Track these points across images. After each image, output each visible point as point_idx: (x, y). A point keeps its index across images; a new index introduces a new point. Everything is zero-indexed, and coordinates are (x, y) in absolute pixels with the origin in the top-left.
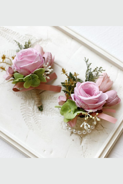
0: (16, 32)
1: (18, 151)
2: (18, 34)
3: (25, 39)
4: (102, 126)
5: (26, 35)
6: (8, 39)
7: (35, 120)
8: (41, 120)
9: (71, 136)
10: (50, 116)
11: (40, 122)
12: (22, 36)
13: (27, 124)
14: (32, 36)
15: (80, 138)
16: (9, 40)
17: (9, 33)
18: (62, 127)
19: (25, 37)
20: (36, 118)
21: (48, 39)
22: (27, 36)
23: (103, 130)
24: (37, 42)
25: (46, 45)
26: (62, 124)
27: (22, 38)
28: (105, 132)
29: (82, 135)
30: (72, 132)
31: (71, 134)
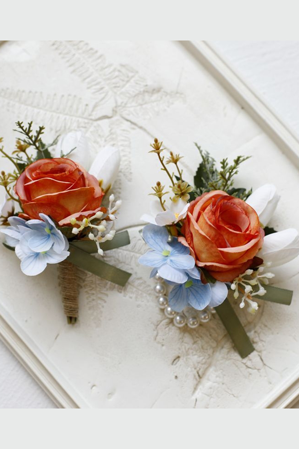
0: (96, 52)
1: (24, 368)
2: (101, 56)
3: (116, 77)
4: (262, 360)
5: (122, 66)
6: (71, 66)
9: (174, 366)
10: (131, 298)
11: (103, 307)
12: (110, 65)
14: (137, 72)
15: (195, 376)
16: (72, 68)
17: (78, 49)
18: (157, 335)
19: (119, 71)
20: (93, 294)
21: (177, 93)
22: (123, 70)
23: (261, 371)
24: (147, 92)
25: (168, 107)
26: (159, 326)
27: (110, 73)
28: (265, 376)
29: (202, 370)
30: (180, 355)
31: (175, 360)
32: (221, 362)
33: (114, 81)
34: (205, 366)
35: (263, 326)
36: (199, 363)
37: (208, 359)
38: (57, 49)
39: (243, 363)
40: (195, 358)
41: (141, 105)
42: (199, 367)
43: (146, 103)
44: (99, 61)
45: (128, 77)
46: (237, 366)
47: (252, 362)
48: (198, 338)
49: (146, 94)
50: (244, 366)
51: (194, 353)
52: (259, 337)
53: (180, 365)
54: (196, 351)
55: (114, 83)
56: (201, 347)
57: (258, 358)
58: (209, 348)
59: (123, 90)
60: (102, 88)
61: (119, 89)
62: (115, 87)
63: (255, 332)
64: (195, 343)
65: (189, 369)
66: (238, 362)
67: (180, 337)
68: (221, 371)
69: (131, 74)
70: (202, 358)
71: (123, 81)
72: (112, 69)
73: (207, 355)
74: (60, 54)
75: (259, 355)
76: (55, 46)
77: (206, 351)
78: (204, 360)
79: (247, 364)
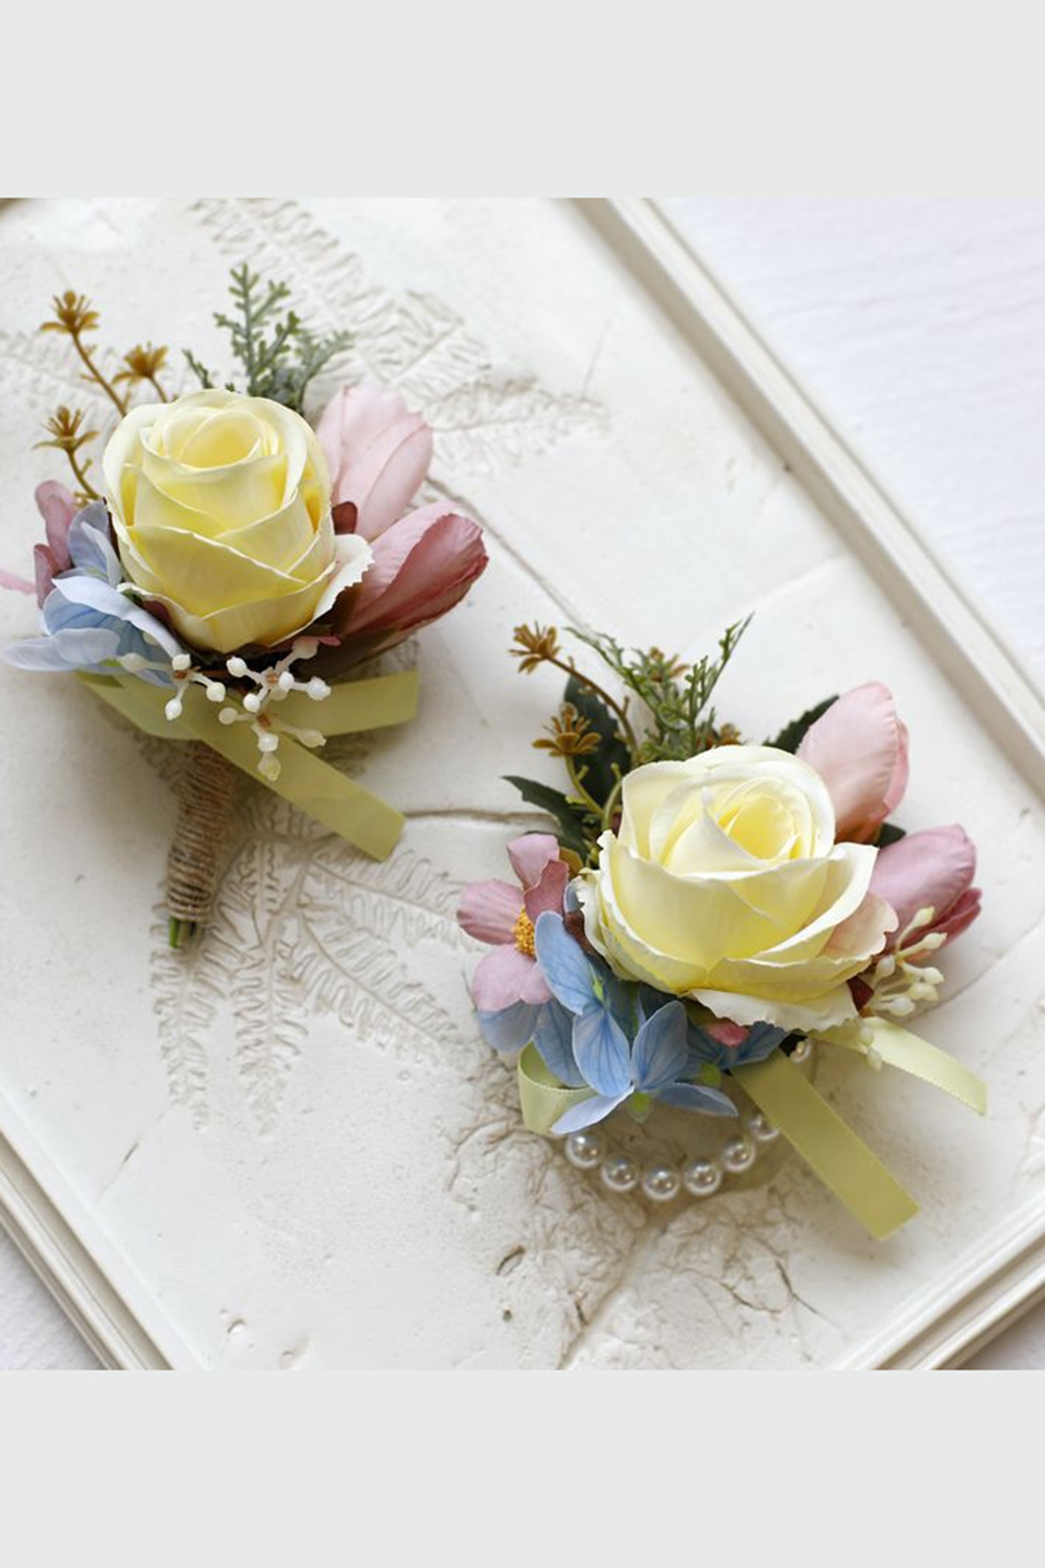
0: (335, 243)
2: (349, 258)
3: (393, 329)
4: (786, 1281)
5: (414, 295)
7: (248, 1039)
8: (297, 1052)
9: (502, 1280)
10: (381, 1045)
11: (288, 1067)
12: (377, 291)
13: (166, 1050)
14: (460, 321)
15: (567, 1316)
17: (277, 228)
18: (455, 1176)
19: (403, 312)
20: (260, 1024)
21: (584, 400)
22: (417, 310)
23: (780, 1316)
24: (487, 386)
25: (552, 441)
26: (463, 1146)
27: (375, 315)
28: (794, 1335)
29: (591, 1298)
30: (524, 1244)
31: (507, 1259)
32: (655, 1276)
33: (383, 341)
34: (605, 1287)
35: (797, 1174)
36: (584, 1274)
37: (614, 1264)
38: (206, 221)
39: (725, 1285)
40: (573, 1259)
41: (465, 428)
42: (581, 1287)
43: (480, 423)
44: (341, 273)
45: (430, 334)
46: (705, 1295)
47: (754, 1286)
48: (590, 1193)
49: (484, 395)
50: (730, 1298)
51: (573, 1241)
52: (783, 1205)
53: (524, 1277)
54: (580, 1235)
55: (382, 350)
56: (594, 1224)
57: (776, 1276)
58: (620, 1229)
59: (411, 373)
61: (398, 368)
62: (385, 362)
63: (772, 1191)
64: (576, 1208)
65: (552, 1292)
66: (709, 1281)
67: (530, 1186)
68: (654, 1306)
69: (439, 327)
70: (594, 1260)
71: (413, 344)
72: (380, 301)
73: (611, 1251)
74: (217, 238)
75: (779, 1266)
76: (203, 213)
77: (610, 1238)
78: (601, 1269)
79: (736, 1291)
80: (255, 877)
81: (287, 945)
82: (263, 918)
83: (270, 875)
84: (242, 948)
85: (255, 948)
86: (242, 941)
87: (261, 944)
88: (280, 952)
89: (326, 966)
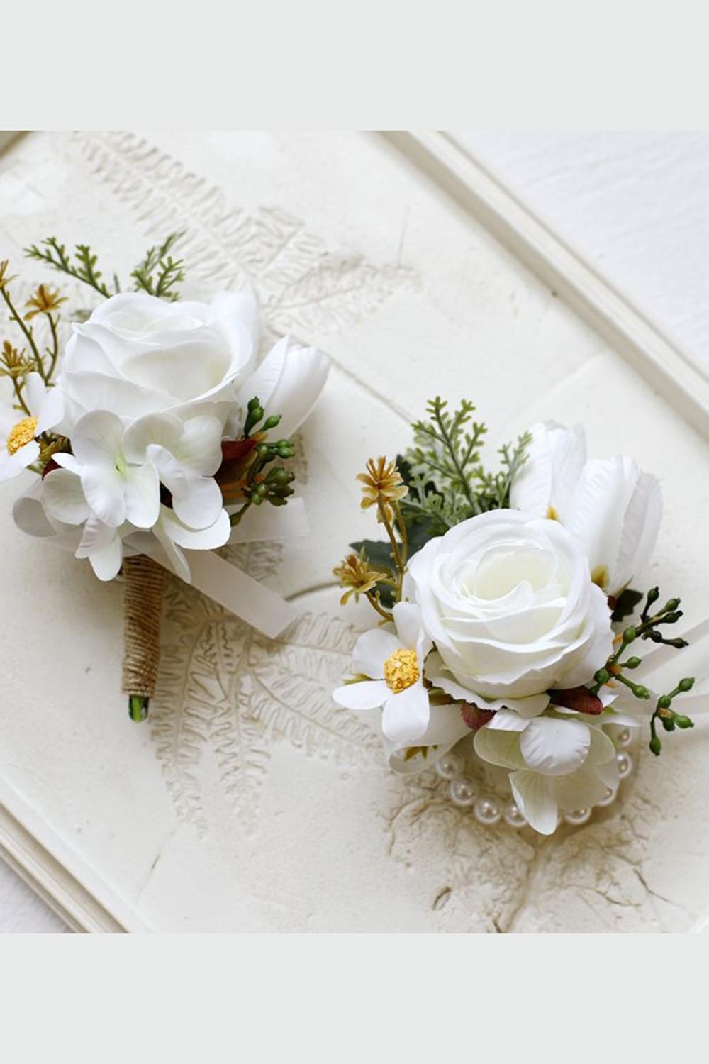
0: (202, 181)
2: (214, 191)
3: (253, 237)
4: (643, 882)
5: (264, 210)
6: (142, 218)
7: (228, 767)
8: (265, 772)
9: (438, 913)
10: (325, 757)
11: (260, 783)
12: (238, 211)
13: (170, 784)
14: (301, 224)
16: (146, 224)
17: (159, 177)
18: (393, 843)
19: (259, 223)
20: (235, 755)
21: (399, 267)
22: (268, 220)
23: (643, 908)
24: (328, 268)
25: (381, 301)
26: (395, 821)
27: (239, 229)
28: (654, 920)
29: (504, 916)
30: (450, 885)
31: (439, 898)
32: (550, 893)
33: (248, 247)
34: (513, 906)
35: (639, 801)
36: (495, 900)
37: (517, 889)
38: (107, 180)
39: (599, 892)
40: (486, 891)
41: (317, 300)
42: (496, 909)
43: (327, 296)
44: (210, 203)
45: (281, 236)
46: (586, 901)
47: (620, 889)
48: (491, 841)
49: (327, 275)
50: (604, 900)
51: (485, 877)
52: (632, 827)
53: (454, 909)
54: (489, 872)
55: (248, 254)
56: (498, 863)
57: (635, 878)
58: (517, 863)
59: (272, 267)
60: (221, 267)
61: (261, 265)
62: (251, 261)
63: (623, 817)
64: (484, 852)
65: (475, 916)
66: (587, 891)
67: (448, 842)
68: (551, 915)
69: (287, 230)
70: (502, 888)
71: (270, 246)
72: (241, 219)
73: (513, 880)
74: (116, 191)
75: (636, 872)
76: (103, 174)
77: (511, 871)
78: (508, 894)
79: (608, 895)
80: (215, 650)
81: (245, 695)
82: (225, 679)
83: (225, 647)
84: (213, 702)
85: (223, 701)
86: (212, 697)
87: (227, 697)
88: (241, 701)
89: (276, 705)
